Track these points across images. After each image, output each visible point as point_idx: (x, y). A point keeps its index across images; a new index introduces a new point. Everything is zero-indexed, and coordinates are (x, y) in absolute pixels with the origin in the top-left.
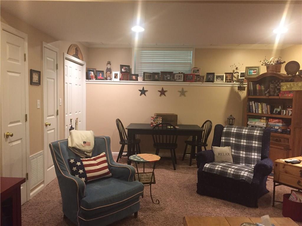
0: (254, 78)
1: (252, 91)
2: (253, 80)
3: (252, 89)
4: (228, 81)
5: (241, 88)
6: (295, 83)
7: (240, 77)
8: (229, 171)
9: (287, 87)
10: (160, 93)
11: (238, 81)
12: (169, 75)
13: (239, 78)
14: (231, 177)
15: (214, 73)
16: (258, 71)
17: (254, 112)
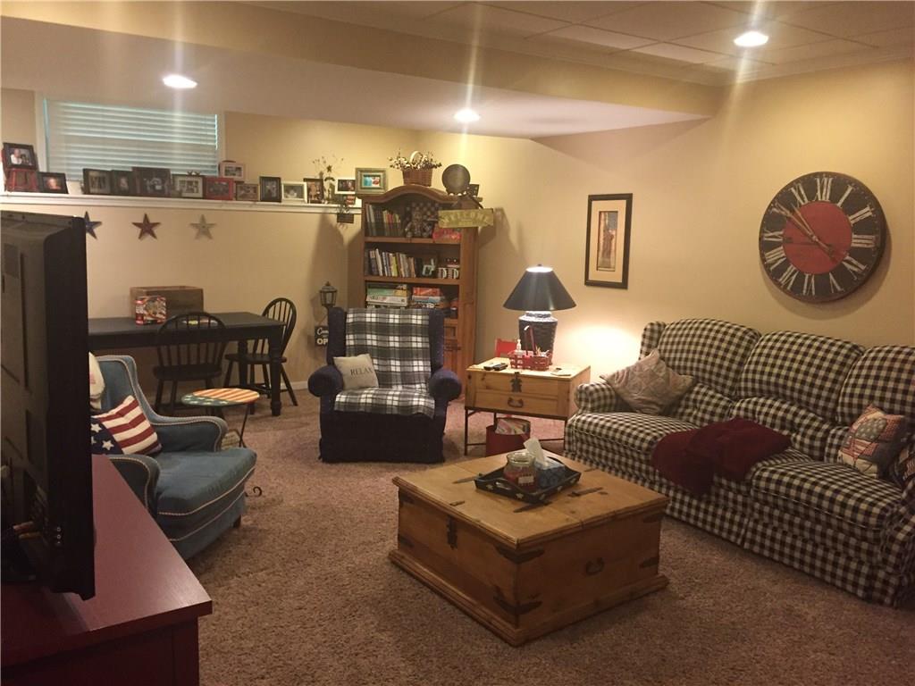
0: (378, 197)
1: (373, 225)
2: (373, 201)
3: (373, 220)
4: (313, 199)
5: (345, 218)
6: (465, 212)
7: (339, 190)
8: (389, 403)
9: (450, 219)
10: (140, 230)
11: (335, 199)
12: (157, 179)
13: (337, 192)
14: (395, 412)
15: (279, 179)
16: (384, 179)
17: (381, 274)
